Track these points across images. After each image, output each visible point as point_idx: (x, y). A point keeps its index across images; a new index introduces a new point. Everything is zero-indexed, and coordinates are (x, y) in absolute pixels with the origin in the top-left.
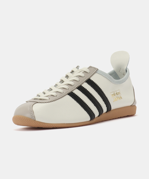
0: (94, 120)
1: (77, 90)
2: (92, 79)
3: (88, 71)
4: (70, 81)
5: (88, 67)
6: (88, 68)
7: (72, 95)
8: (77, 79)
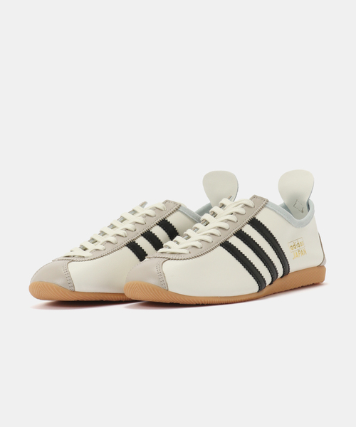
0: (265, 291)
1: (235, 237)
2: (259, 218)
3: (251, 203)
4: (222, 221)
5: (251, 196)
6: (251, 199)
7: (227, 246)
8: (233, 218)
